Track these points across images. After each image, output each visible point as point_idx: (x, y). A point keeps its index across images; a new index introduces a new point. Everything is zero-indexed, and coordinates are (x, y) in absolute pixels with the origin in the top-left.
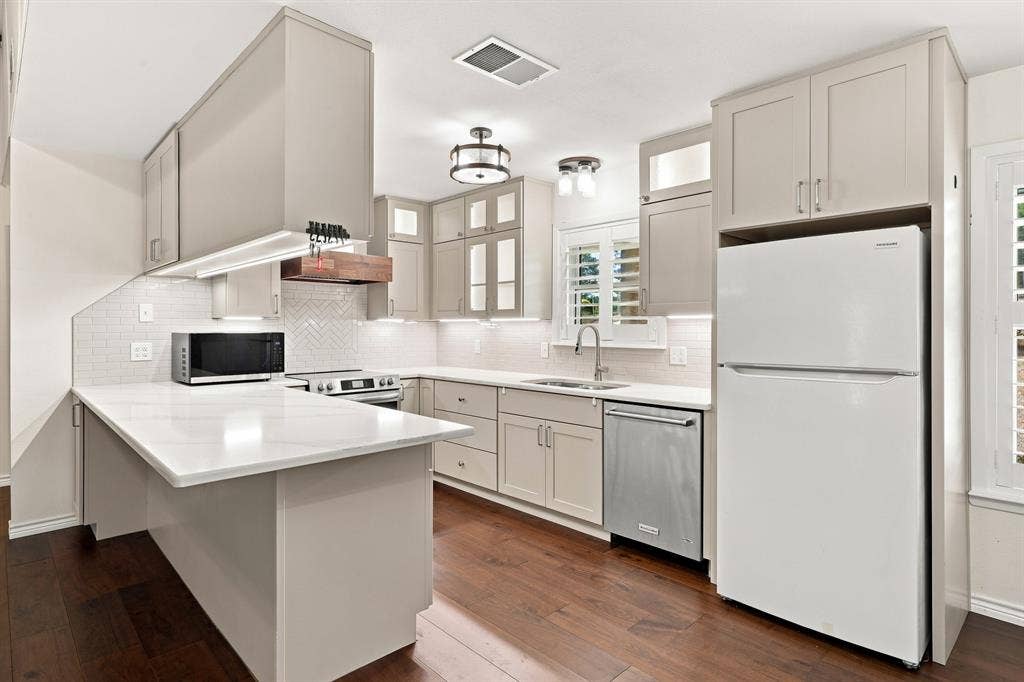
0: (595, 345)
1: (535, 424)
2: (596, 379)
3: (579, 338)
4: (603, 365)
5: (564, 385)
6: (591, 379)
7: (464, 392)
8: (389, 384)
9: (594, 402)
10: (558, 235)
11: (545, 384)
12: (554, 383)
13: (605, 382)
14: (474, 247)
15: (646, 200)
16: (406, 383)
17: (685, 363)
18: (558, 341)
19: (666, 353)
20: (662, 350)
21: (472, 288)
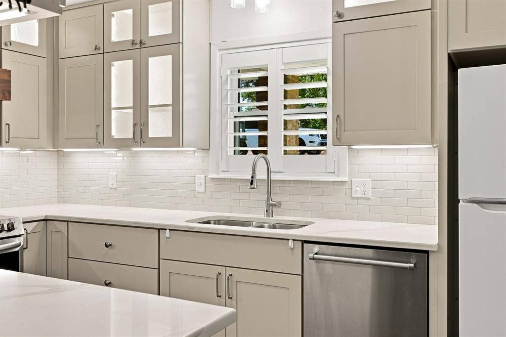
0: (265, 177)
1: (213, 272)
2: (268, 216)
3: (254, 170)
4: (275, 199)
5: (228, 222)
6: (261, 216)
7: (110, 235)
8: (9, 230)
9: (291, 243)
10: (217, 55)
11: (208, 222)
12: (218, 222)
13: (278, 218)
14: (116, 63)
15: (339, 16)
16: (30, 227)
17: (369, 195)
18: (218, 174)
19: (347, 186)
20: (343, 183)
21: (114, 112)
